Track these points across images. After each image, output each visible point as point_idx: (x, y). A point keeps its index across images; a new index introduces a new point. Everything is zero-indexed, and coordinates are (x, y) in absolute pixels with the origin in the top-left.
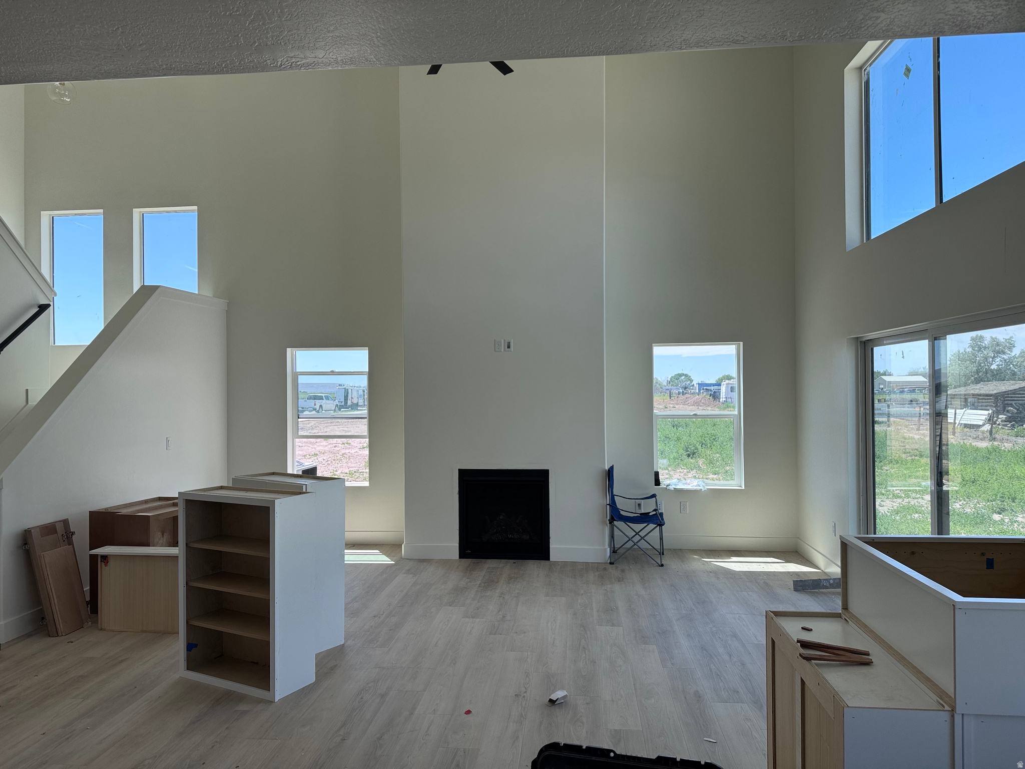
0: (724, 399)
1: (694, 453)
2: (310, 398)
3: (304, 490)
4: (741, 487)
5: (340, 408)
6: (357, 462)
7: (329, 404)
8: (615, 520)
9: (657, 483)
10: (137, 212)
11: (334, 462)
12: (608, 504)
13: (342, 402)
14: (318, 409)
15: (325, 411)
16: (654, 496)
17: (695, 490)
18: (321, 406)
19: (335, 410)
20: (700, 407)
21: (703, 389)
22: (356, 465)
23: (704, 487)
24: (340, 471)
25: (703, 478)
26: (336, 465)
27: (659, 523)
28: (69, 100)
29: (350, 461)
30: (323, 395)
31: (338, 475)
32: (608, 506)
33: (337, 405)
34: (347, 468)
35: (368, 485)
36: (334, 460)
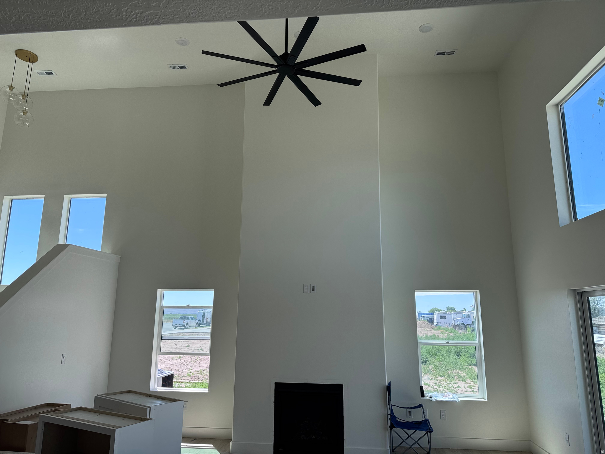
0: (436, 324)
1: (426, 361)
2: (181, 318)
3: (148, 417)
4: (484, 399)
5: (199, 324)
6: (206, 363)
7: (193, 322)
8: (395, 427)
9: (423, 395)
10: (67, 198)
11: (191, 363)
12: (388, 414)
13: (200, 321)
14: (185, 325)
15: (190, 327)
16: (421, 406)
17: (451, 402)
18: (187, 324)
19: (196, 326)
20: (422, 329)
21: (421, 316)
22: (205, 365)
23: (457, 399)
24: (194, 370)
25: (434, 379)
26: (192, 365)
27: (429, 430)
28: (28, 124)
29: (201, 362)
30: (189, 316)
31: (193, 373)
32: (389, 416)
33: (197, 323)
34: (199, 367)
35: (207, 392)
36: (191, 361)
